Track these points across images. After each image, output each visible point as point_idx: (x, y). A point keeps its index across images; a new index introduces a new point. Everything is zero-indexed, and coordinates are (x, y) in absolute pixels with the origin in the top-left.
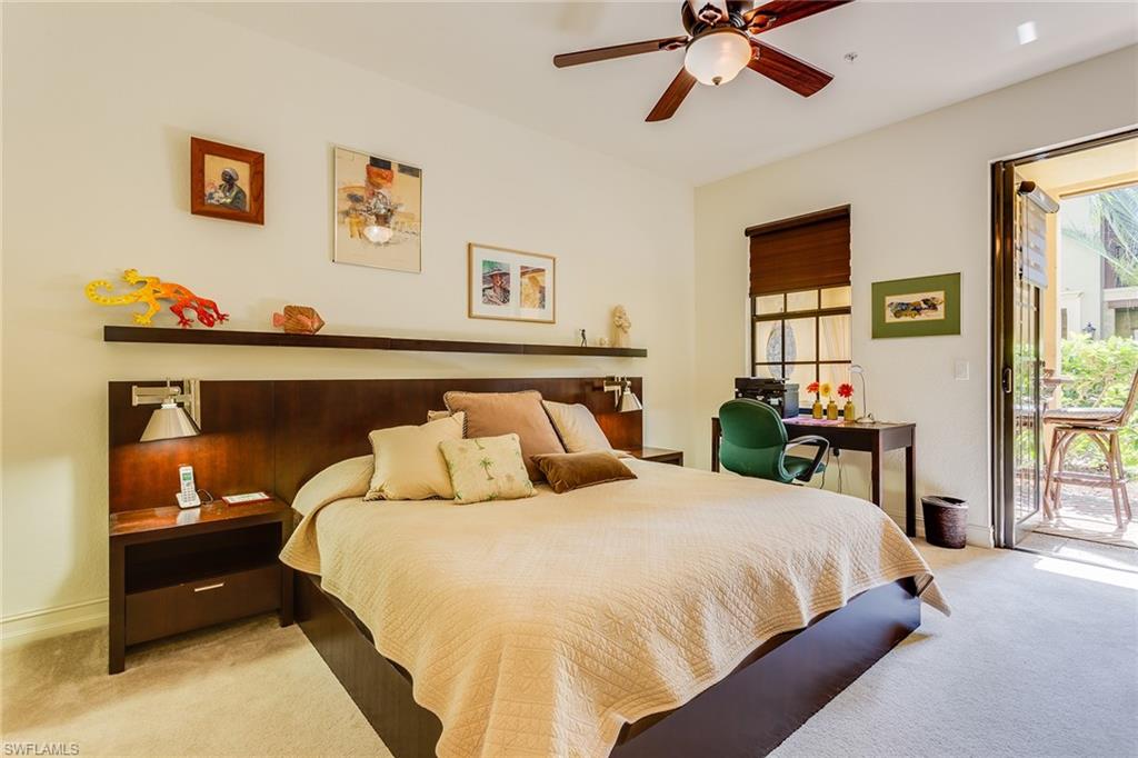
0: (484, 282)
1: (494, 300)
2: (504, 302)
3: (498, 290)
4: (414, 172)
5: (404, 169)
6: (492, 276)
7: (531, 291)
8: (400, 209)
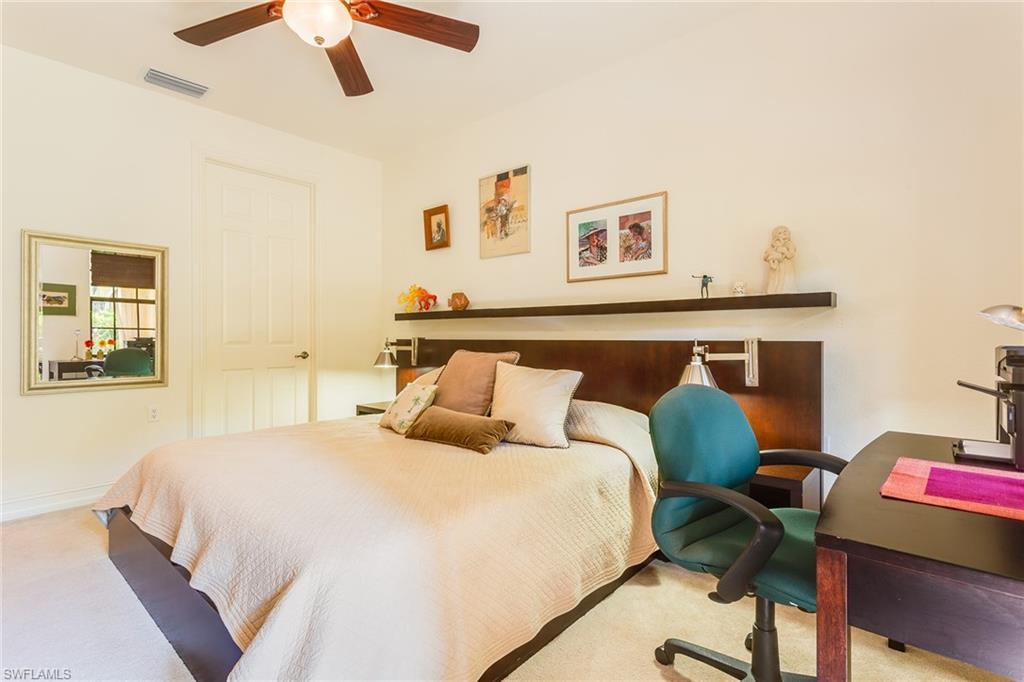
0: (580, 246)
1: (592, 260)
2: (601, 261)
3: (595, 250)
4: (522, 171)
5: (517, 172)
6: (588, 238)
7: (633, 241)
8: (515, 206)
